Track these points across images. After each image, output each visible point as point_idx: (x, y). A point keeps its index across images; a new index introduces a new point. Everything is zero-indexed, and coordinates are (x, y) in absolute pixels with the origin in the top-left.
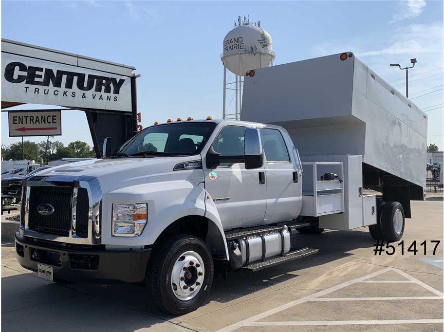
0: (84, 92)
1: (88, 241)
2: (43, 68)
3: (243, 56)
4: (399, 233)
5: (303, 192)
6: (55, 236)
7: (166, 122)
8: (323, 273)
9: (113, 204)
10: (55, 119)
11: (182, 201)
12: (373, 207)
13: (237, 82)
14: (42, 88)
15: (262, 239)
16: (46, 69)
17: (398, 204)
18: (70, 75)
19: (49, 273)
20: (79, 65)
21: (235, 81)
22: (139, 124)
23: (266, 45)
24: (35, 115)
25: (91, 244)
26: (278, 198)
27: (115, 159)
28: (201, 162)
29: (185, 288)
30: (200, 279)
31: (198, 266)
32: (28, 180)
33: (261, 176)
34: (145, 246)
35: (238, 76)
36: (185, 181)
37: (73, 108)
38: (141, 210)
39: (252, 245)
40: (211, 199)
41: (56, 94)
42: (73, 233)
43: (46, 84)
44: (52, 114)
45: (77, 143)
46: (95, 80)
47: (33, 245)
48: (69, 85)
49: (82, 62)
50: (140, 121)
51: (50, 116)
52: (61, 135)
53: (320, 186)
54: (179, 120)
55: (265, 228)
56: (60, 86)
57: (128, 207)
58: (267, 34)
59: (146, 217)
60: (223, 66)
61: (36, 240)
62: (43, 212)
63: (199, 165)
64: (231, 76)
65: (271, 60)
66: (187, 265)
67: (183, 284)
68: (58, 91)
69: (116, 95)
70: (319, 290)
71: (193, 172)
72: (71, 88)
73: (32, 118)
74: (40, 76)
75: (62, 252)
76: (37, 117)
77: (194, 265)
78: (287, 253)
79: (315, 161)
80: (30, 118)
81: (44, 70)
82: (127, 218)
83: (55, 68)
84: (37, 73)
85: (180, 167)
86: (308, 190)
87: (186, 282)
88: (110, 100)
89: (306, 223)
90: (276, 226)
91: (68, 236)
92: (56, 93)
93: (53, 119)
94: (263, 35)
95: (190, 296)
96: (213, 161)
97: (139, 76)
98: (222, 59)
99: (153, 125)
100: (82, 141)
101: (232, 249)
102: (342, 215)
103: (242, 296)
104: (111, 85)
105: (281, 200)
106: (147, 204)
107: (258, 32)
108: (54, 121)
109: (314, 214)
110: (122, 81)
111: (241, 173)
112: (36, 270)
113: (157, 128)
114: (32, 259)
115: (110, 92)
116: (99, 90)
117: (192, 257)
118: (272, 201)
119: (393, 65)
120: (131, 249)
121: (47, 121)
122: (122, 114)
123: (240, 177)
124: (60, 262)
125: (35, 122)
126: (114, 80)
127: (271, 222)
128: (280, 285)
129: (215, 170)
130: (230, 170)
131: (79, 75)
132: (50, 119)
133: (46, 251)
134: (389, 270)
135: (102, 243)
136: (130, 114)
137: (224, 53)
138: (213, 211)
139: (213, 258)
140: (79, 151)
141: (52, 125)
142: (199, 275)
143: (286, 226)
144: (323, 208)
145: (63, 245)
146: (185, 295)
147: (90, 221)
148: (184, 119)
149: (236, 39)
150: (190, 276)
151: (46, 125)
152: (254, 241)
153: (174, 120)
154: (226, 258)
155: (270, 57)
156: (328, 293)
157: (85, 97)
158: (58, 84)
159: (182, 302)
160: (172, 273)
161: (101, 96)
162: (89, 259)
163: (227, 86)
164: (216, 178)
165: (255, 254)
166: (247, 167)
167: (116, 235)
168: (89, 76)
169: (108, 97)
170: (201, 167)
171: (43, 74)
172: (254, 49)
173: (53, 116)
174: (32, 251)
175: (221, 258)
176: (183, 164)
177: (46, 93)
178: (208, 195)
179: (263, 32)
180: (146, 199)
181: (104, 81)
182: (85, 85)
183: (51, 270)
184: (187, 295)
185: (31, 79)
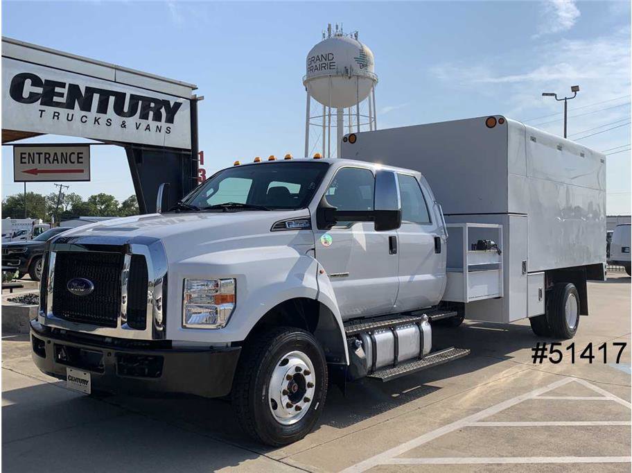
0: (124, 119)
1: (146, 335)
2: (65, 84)
3: (333, 79)
4: (572, 327)
5: (447, 267)
6: (93, 326)
7: (251, 161)
8: (476, 384)
9: (184, 280)
10: (81, 158)
11: (283, 277)
12: (541, 290)
13: (324, 116)
14: (63, 112)
15: (393, 333)
16: (70, 84)
17: (571, 286)
18: (105, 95)
19: (85, 382)
20: (117, 81)
21: (322, 114)
22: (200, 167)
23: (366, 66)
24: (52, 151)
25: (151, 339)
26: (415, 274)
27: (180, 214)
28: (309, 220)
29: (289, 406)
30: (310, 393)
31: (307, 373)
32: (52, 242)
33: (392, 242)
34: (232, 343)
35: (327, 108)
36: (286, 246)
37: (107, 142)
38: (227, 290)
39: (381, 342)
40: (325, 274)
41: (83, 121)
42: (123, 323)
43: (70, 105)
44: (77, 150)
45: (101, 196)
46: (140, 102)
47: (61, 339)
48: (103, 109)
49: (121, 77)
50: (202, 163)
51: (74, 153)
52: (89, 180)
53: (472, 258)
54: (272, 158)
55: (397, 319)
56: (89, 110)
57: (206, 283)
58: (367, 50)
59: (233, 299)
60: (306, 93)
61: (64, 332)
62: (76, 290)
63: (305, 224)
64: (317, 108)
65: (372, 86)
66: (292, 372)
67: (286, 400)
68: (86, 117)
69: (169, 125)
70: (478, 410)
71: (298, 235)
72: (106, 113)
73: (47, 156)
74: (61, 95)
75: (105, 351)
76: (56, 154)
77: (302, 372)
78: (427, 355)
79: (466, 223)
80: (45, 156)
81: (67, 86)
82: (204, 300)
83: (83, 84)
84: (57, 90)
85: (280, 226)
86: (455, 265)
87: (290, 398)
88: (160, 131)
89: (451, 311)
90: (411, 315)
91: (115, 326)
92: (84, 119)
93: (79, 158)
94: (362, 51)
95: (294, 417)
96: (327, 218)
97: (202, 98)
98: (305, 83)
99: (233, 166)
100: (108, 194)
101: (353, 347)
102: (500, 301)
103: (366, 419)
104: (163, 110)
105: (418, 278)
106: (235, 279)
107: (355, 47)
108: (80, 160)
109: (463, 299)
110: (178, 105)
111: (364, 238)
112: (63, 377)
113: (238, 171)
114: (58, 361)
115: (160, 121)
116: (144, 116)
117: (298, 361)
118: (405, 278)
119: (547, 94)
120: (211, 347)
121: (70, 160)
122: (177, 152)
123: (363, 243)
124: (102, 366)
125: (51, 162)
126: (166, 103)
127: (404, 309)
128: (419, 402)
129: (329, 232)
130: (350, 232)
131: (117, 94)
132: (74, 158)
133: (78, 349)
134: (570, 381)
135: (168, 338)
136: (189, 153)
137: (308, 75)
138: (327, 291)
139: (327, 361)
140: (103, 207)
141: (77, 166)
142: (308, 387)
143: (425, 316)
144: (476, 290)
145: (107, 339)
146: (288, 416)
147: (149, 306)
148: (280, 157)
149: (325, 56)
150: (296, 388)
151: (69, 166)
152: (383, 337)
153: (264, 159)
154: (346, 361)
155: (372, 82)
156: (492, 414)
157: (125, 126)
158: (86, 107)
159: (283, 427)
160: (271, 385)
161: (148, 125)
162: (147, 362)
163: (311, 121)
164: (330, 243)
165: (384, 356)
166: (377, 229)
167: (188, 326)
168: (131, 95)
169: (157, 127)
170: (310, 228)
171: (65, 91)
172: (349, 70)
173: (78, 154)
174: (58, 348)
175: (336, 361)
176: (284, 222)
177: (70, 119)
178: (321, 268)
179: (362, 47)
180: (234, 273)
181: (152, 105)
182: (126, 109)
183: (87, 377)
184: (291, 416)
185: (47, 99)
